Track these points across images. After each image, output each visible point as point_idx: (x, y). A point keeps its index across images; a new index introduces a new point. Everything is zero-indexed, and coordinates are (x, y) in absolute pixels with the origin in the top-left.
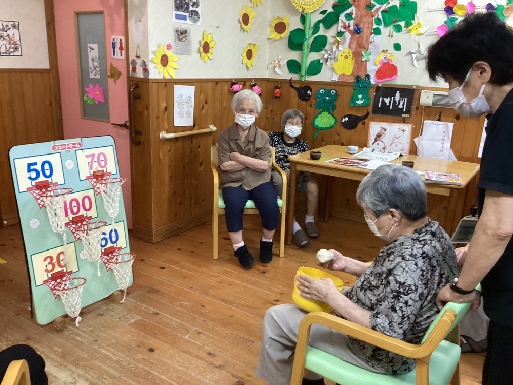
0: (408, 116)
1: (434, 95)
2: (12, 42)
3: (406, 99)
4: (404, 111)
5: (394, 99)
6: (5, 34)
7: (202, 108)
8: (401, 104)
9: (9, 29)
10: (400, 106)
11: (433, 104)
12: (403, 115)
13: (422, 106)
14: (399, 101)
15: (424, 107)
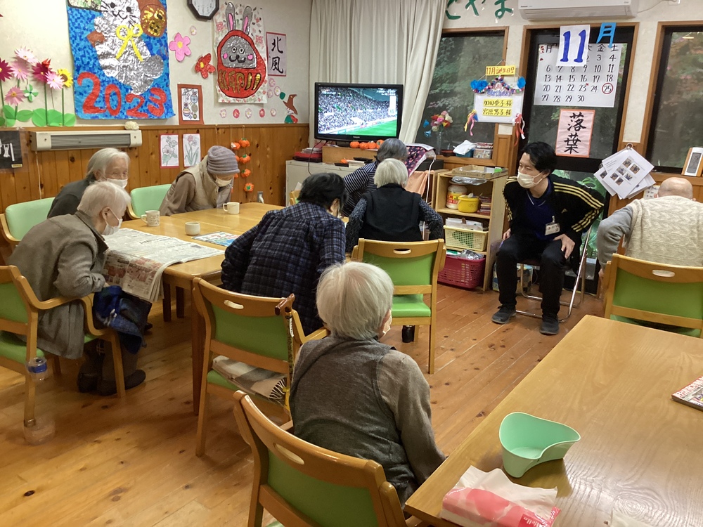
0: (21, 165)
1: (52, 136)
3: (11, 144)
4: (13, 160)
8: (6, 150)
10: (6, 155)
11: (52, 147)
12: (13, 166)
13: (33, 152)
14: (2, 148)
15: (36, 153)
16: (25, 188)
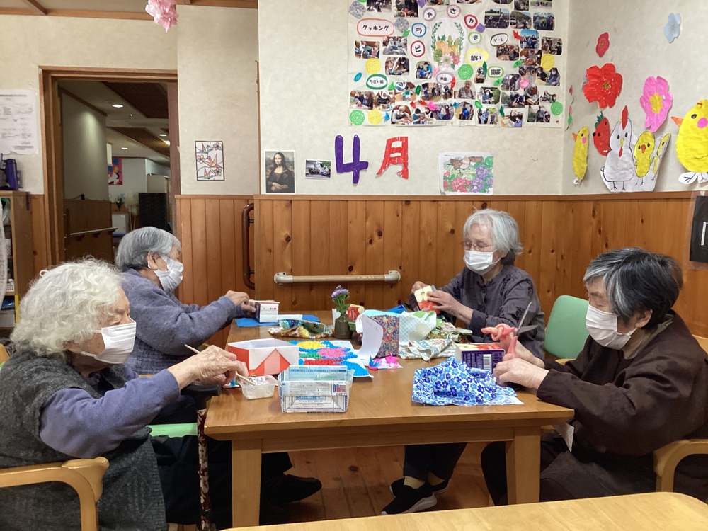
2: (214, 164)
6: (205, 156)
7: (371, 242)
9: (211, 150)
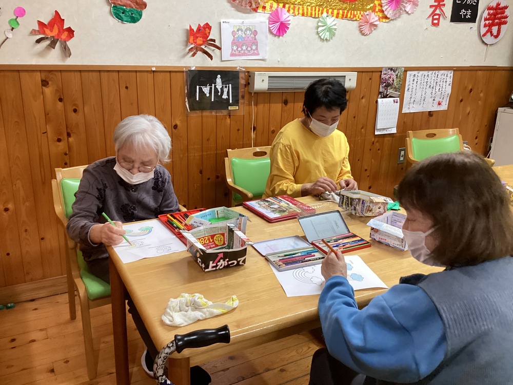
0: (237, 107)
1: (269, 77)
3: (230, 85)
5: (215, 86)
8: (226, 90)
10: (225, 96)
11: (268, 89)
12: (230, 108)
13: (250, 93)
14: (222, 89)
15: (253, 94)
16: (238, 130)
